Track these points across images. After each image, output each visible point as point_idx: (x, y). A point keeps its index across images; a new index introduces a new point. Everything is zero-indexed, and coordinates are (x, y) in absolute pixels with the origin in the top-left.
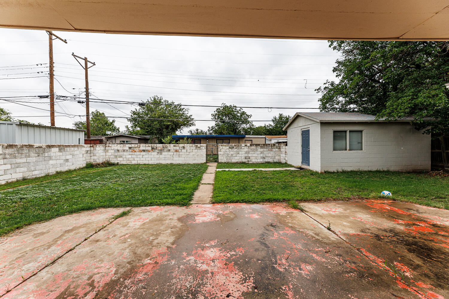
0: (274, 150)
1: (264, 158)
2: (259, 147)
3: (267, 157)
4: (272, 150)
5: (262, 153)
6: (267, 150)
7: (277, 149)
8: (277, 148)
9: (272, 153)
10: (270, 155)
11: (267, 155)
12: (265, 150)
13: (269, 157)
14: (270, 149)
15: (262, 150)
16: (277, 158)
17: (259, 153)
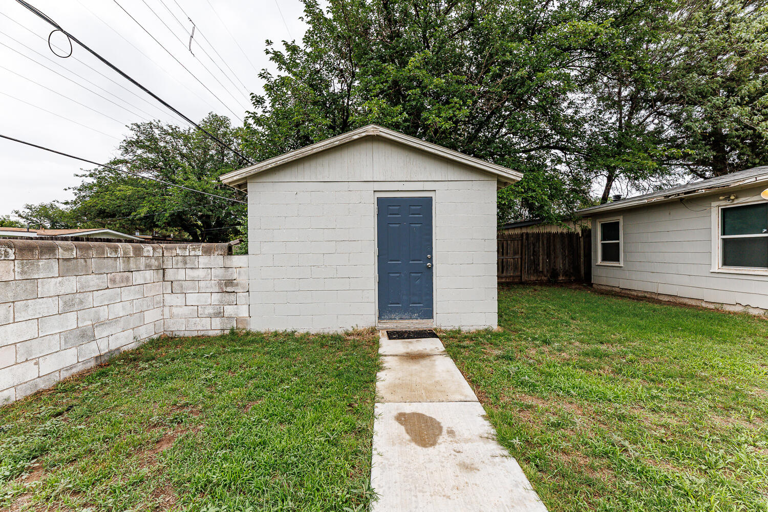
0: (138, 277)
1: (86, 335)
2: (50, 268)
3: (102, 324)
4: (127, 279)
5: (69, 304)
6: (104, 280)
7: (149, 275)
8: (148, 267)
9: (128, 294)
10: (118, 310)
11: (104, 313)
12: (93, 281)
13: (117, 319)
14: (118, 276)
15: (71, 284)
16: (152, 316)
17: (51, 306)
